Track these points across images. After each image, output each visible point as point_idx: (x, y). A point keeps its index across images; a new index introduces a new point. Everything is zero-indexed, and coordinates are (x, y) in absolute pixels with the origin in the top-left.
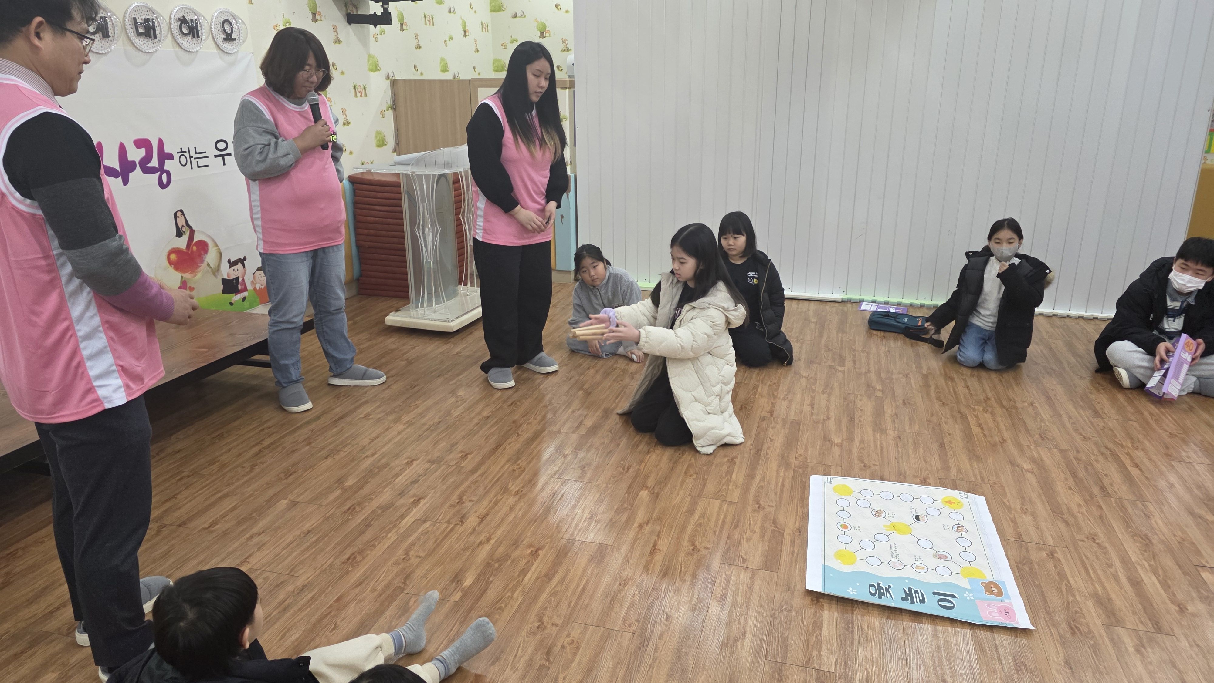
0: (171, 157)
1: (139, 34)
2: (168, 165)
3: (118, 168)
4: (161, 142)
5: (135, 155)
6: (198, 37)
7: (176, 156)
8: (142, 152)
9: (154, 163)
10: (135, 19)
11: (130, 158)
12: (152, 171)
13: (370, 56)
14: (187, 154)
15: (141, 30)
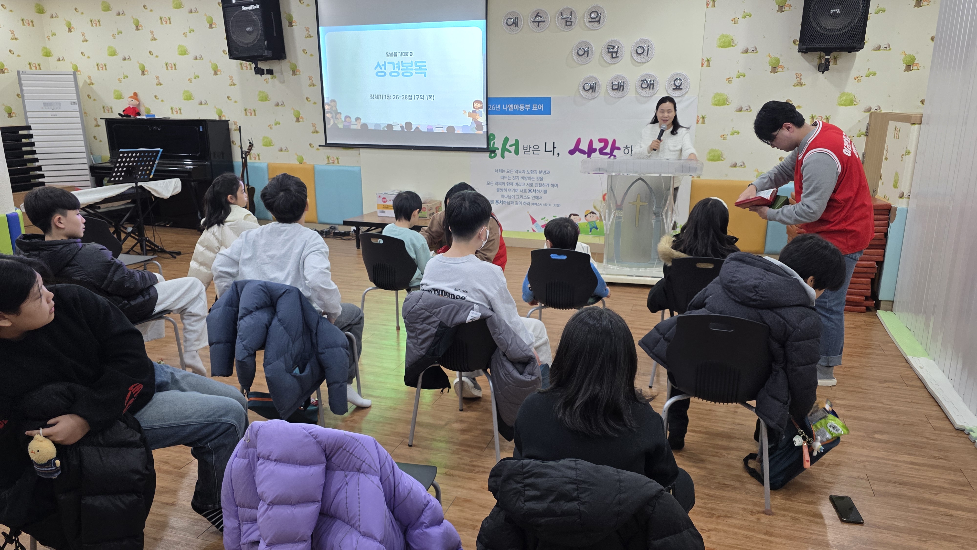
0: (619, 149)
1: (613, 89)
2: (616, 152)
3: (587, 151)
4: (614, 141)
5: (597, 145)
6: (653, 88)
7: (622, 149)
8: (602, 145)
9: (608, 150)
10: (612, 83)
11: (594, 147)
12: (606, 154)
13: (843, 94)
14: (630, 149)
15: (616, 87)
